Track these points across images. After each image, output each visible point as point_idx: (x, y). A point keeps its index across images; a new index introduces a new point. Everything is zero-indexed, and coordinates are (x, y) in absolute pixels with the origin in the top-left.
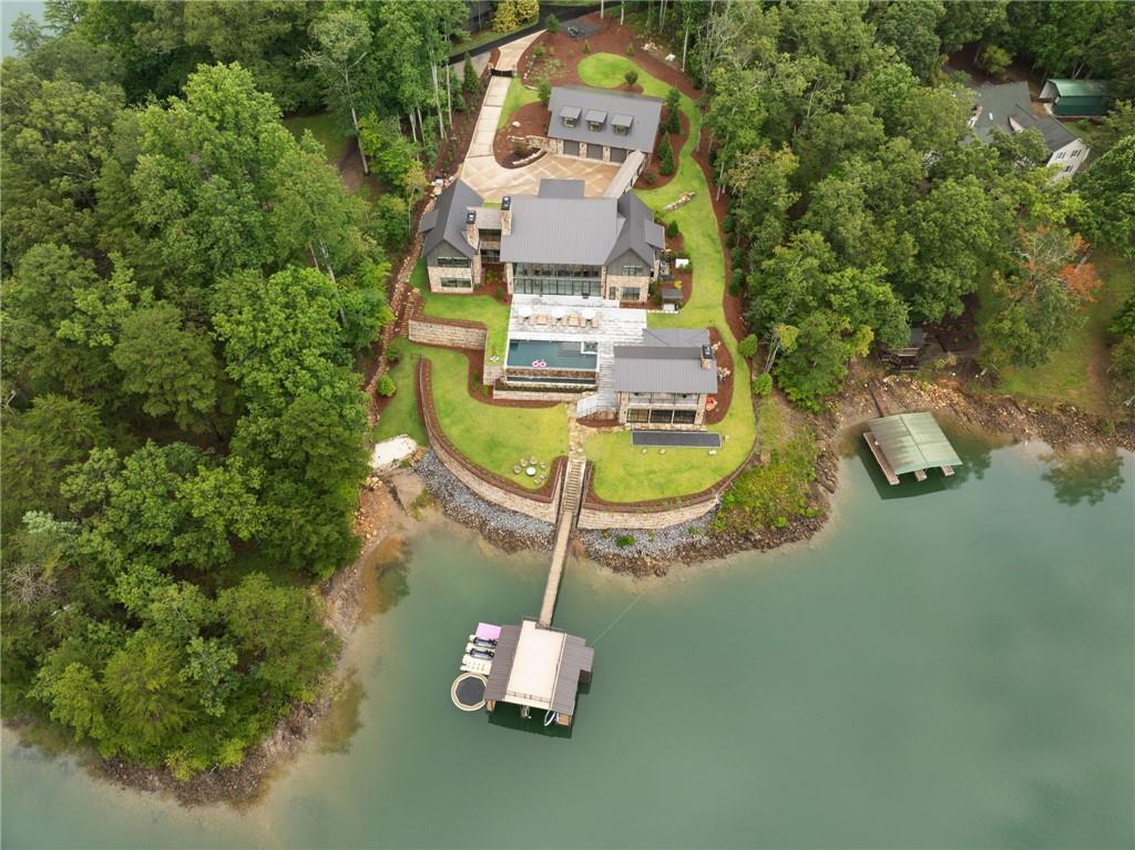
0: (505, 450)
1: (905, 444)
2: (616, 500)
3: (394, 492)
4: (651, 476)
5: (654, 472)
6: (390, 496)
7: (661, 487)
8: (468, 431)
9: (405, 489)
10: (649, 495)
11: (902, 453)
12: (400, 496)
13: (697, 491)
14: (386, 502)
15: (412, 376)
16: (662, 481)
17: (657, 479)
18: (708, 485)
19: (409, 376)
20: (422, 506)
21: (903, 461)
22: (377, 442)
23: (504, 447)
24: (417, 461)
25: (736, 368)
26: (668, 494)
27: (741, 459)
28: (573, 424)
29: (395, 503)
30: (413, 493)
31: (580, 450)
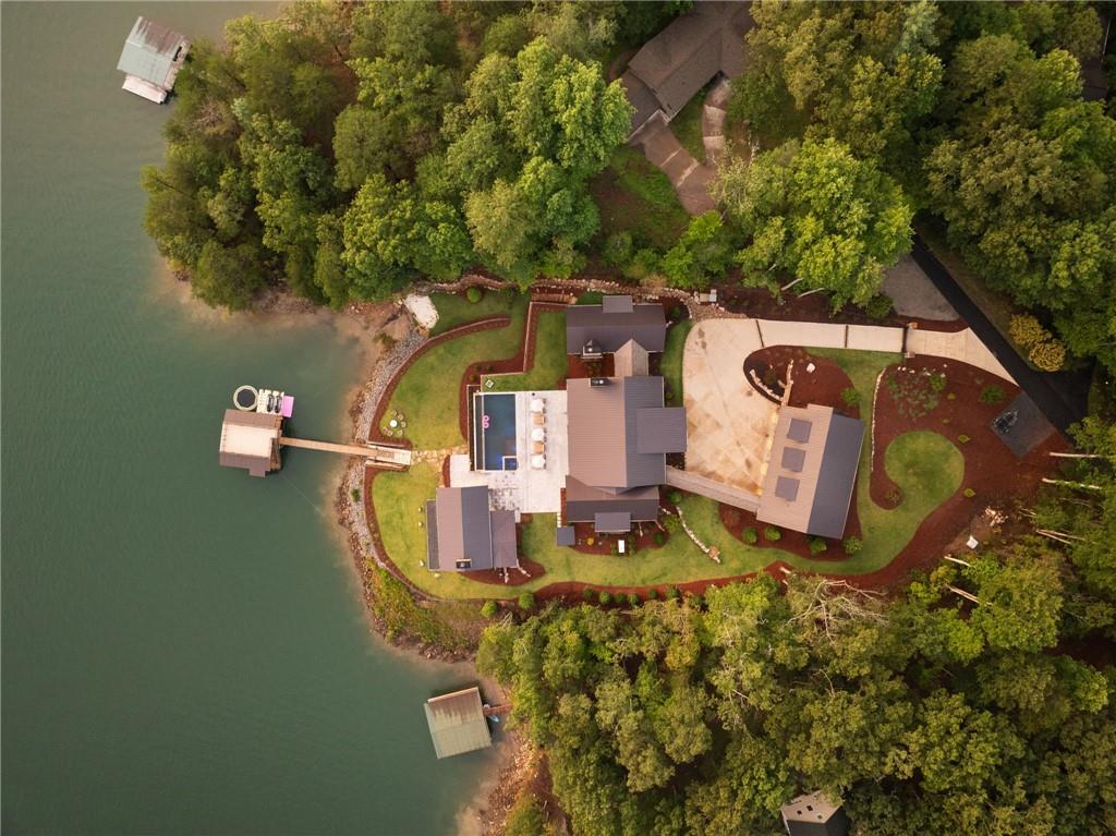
0: (415, 402)
1: (453, 718)
2: (374, 489)
3: (394, 317)
4: (398, 515)
5: (402, 517)
6: (390, 315)
7: (388, 523)
8: (433, 368)
9: (397, 325)
10: (380, 514)
11: (445, 712)
12: (391, 323)
13: (386, 549)
14: (385, 314)
15: (491, 313)
16: (394, 524)
17: (395, 520)
18: (393, 558)
19: (492, 310)
20: (384, 342)
21: (437, 712)
22: (430, 297)
23: (419, 400)
24: (418, 331)
25: (511, 588)
26: (382, 528)
27: (419, 585)
28: (444, 452)
29: (386, 320)
30: (394, 332)
31: (419, 460)
